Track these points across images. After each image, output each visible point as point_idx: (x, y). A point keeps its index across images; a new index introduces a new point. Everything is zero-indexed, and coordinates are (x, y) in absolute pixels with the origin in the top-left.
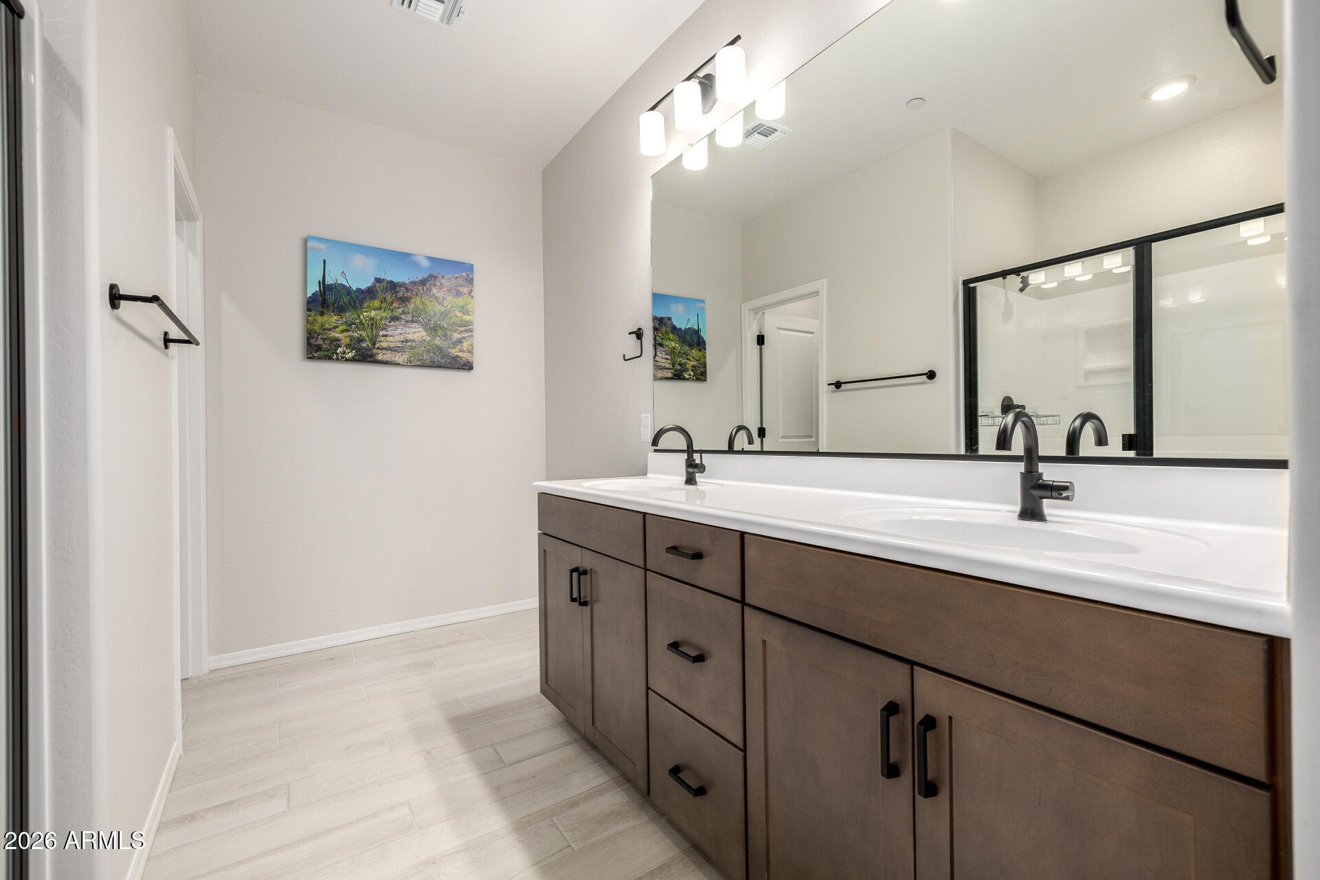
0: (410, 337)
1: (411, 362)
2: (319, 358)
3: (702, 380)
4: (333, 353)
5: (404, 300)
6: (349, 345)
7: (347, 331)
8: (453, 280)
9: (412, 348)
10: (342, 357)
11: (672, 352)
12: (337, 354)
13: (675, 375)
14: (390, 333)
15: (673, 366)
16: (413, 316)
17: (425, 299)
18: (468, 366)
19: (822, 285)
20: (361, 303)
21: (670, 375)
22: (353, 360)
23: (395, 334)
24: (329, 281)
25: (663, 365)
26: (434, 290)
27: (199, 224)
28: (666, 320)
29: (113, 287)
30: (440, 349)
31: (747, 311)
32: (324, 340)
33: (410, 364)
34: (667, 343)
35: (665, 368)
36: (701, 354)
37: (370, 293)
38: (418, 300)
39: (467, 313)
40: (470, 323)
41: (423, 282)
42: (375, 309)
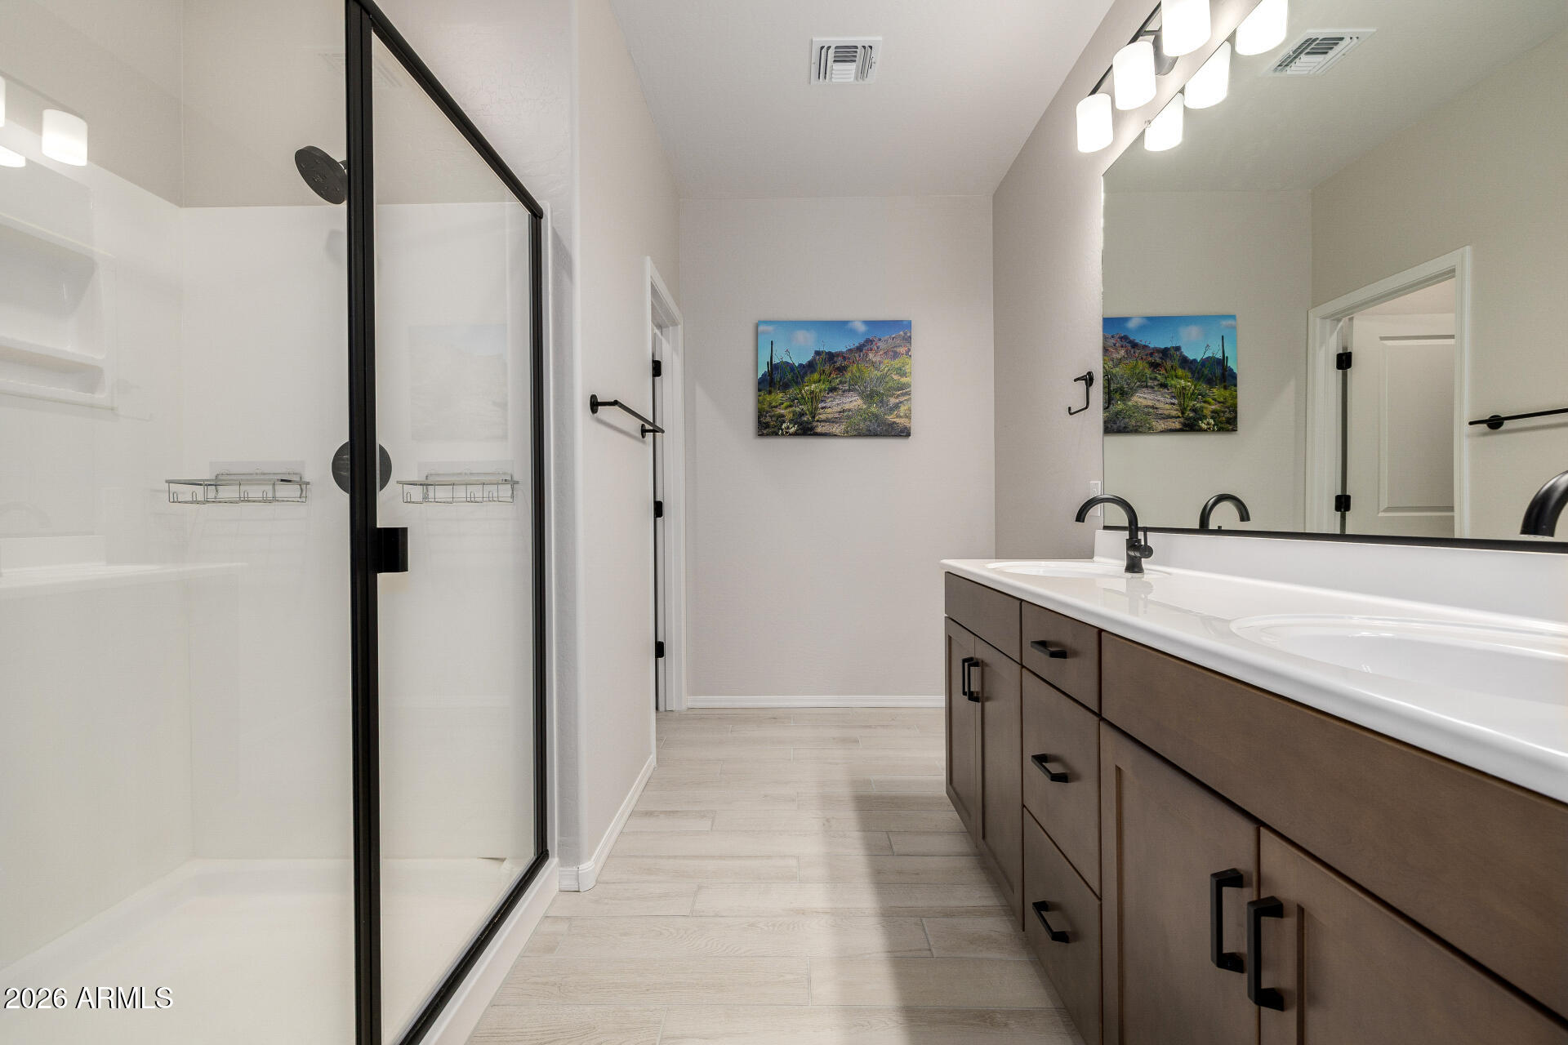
0: (847, 407)
1: (847, 432)
2: (768, 435)
3: (1228, 430)
4: (779, 429)
5: (841, 370)
6: (792, 420)
7: (791, 406)
8: (890, 341)
9: (849, 417)
10: (787, 433)
11: (1182, 394)
12: (782, 430)
13: (1185, 425)
14: (828, 405)
15: (1183, 413)
16: (850, 385)
17: (862, 365)
18: (905, 433)
19: (1464, 258)
20: (803, 378)
21: (1178, 426)
22: (795, 434)
23: (834, 405)
24: (776, 361)
25: (1166, 412)
26: (871, 355)
27: (680, 327)
28: (1172, 352)
29: (593, 397)
30: (876, 416)
31: (1318, 320)
32: (771, 417)
33: (847, 434)
34: (1173, 382)
35: (1170, 417)
36: (1227, 393)
37: (811, 366)
38: (854, 368)
39: (904, 375)
40: (908, 385)
41: (860, 349)
42: (815, 383)
